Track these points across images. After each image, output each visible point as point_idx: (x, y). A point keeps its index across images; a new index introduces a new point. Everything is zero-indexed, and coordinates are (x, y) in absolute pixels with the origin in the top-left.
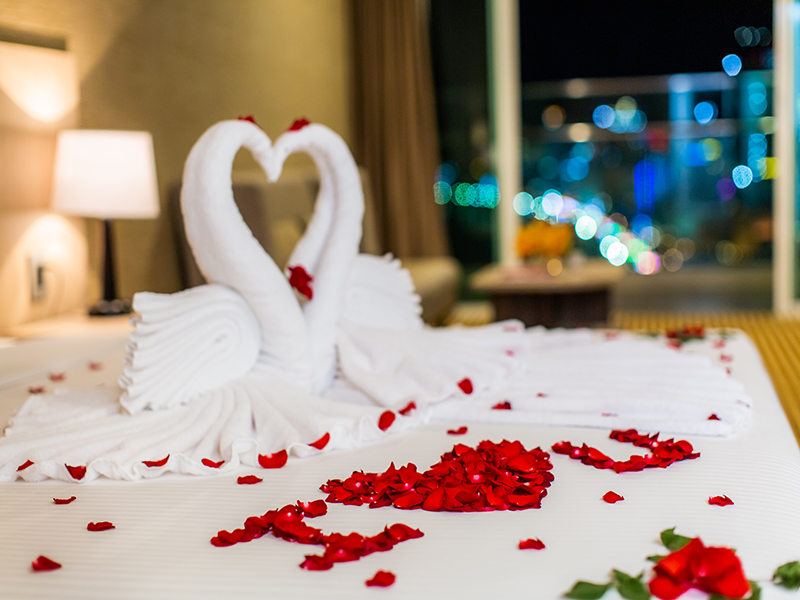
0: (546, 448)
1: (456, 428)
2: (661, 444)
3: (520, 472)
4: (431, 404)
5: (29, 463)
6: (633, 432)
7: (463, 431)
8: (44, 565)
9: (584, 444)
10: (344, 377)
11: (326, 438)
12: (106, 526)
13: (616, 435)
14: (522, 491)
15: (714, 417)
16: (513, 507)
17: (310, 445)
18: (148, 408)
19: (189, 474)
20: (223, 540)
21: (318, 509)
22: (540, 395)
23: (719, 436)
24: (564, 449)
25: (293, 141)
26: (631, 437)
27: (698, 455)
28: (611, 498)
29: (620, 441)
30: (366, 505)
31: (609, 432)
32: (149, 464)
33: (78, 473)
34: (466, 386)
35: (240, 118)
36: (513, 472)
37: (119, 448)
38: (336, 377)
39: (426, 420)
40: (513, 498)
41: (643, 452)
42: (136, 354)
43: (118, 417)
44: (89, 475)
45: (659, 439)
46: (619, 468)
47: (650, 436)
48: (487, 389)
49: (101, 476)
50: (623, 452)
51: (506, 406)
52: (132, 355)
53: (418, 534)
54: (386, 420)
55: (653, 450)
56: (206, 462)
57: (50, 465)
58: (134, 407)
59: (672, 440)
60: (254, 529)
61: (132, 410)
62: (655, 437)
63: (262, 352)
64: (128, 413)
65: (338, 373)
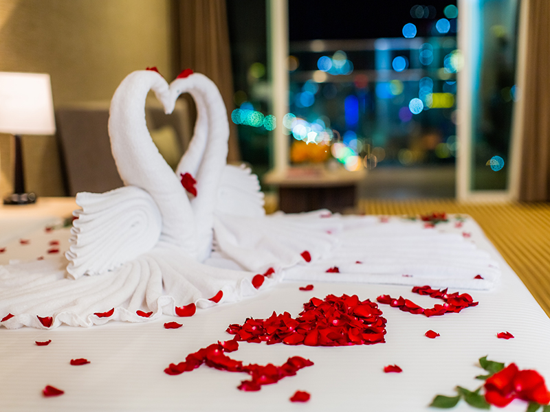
0: (373, 300)
1: (305, 287)
2: (448, 295)
3: (363, 318)
4: (284, 269)
5: (10, 316)
6: (428, 288)
7: (310, 288)
8: (51, 392)
9: (401, 297)
10: (220, 250)
11: (220, 294)
12: (82, 362)
13: (417, 290)
14: (368, 331)
15: (478, 277)
16: (368, 343)
17: (210, 300)
18: (86, 275)
19: (127, 322)
20: (173, 370)
21: (232, 346)
22: (358, 262)
23: (484, 290)
24: (386, 300)
25: (182, 85)
26: (428, 291)
27: (477, 304)
28: (431, 334)
29: (421, 294)
30: (263, 343)
31: (412, 288)
32: (100, 315)
33: (47, 322)
34: (307, 256)
35: (148, 69)
36: (359, 317)
37: (74, 303)
38: (213, 251)
39: (281, 280)
40: (366, 336)
41: (440, 302)
42: (79, 236)
43: (65, 280)
44: (56, 323)
45: (448, 293)
46: (428, 313)
47: (441, 291)
48: (320, 258)
49: (63, 324)
50: (427, 302)
51: (336, 270)
52: (76, 237)
53: (309, 363)
54: (258, 281)
55: (445, 300)
56: (139, 313)
57: (26, 316)
58: (76, 273)
59: (458, 293)
60: (193, 362)
61: (75, 276)
62: (445, 291)
63: (162, 234)
64: (73, 278)
65: (215, 247)
